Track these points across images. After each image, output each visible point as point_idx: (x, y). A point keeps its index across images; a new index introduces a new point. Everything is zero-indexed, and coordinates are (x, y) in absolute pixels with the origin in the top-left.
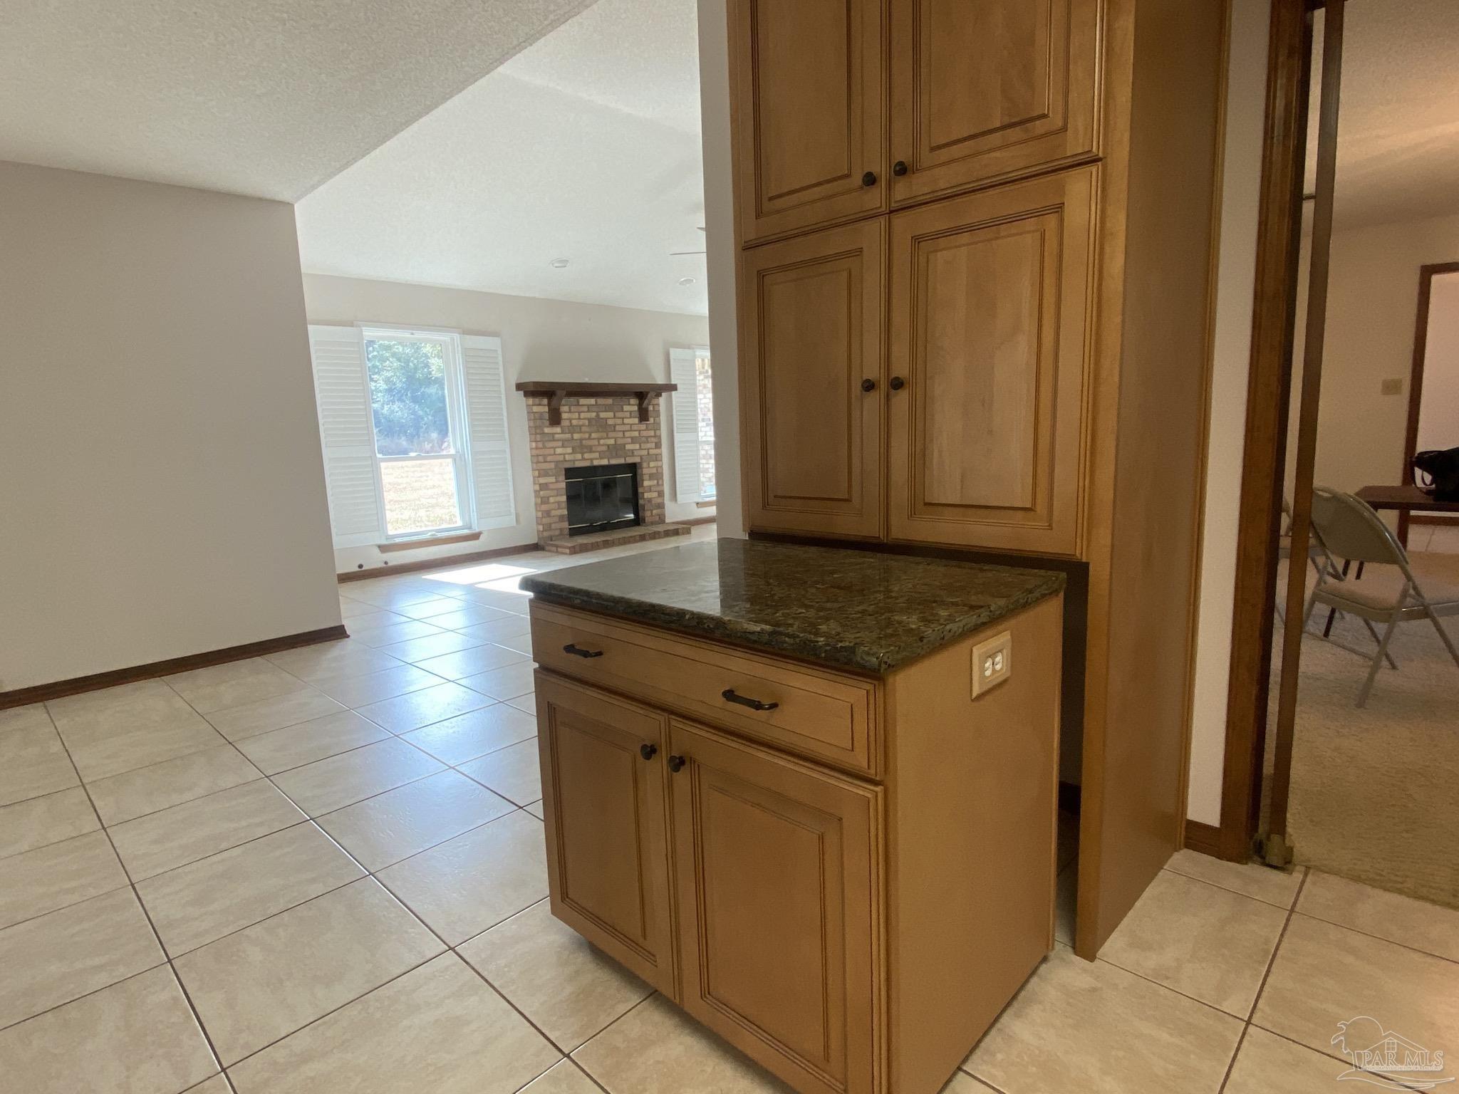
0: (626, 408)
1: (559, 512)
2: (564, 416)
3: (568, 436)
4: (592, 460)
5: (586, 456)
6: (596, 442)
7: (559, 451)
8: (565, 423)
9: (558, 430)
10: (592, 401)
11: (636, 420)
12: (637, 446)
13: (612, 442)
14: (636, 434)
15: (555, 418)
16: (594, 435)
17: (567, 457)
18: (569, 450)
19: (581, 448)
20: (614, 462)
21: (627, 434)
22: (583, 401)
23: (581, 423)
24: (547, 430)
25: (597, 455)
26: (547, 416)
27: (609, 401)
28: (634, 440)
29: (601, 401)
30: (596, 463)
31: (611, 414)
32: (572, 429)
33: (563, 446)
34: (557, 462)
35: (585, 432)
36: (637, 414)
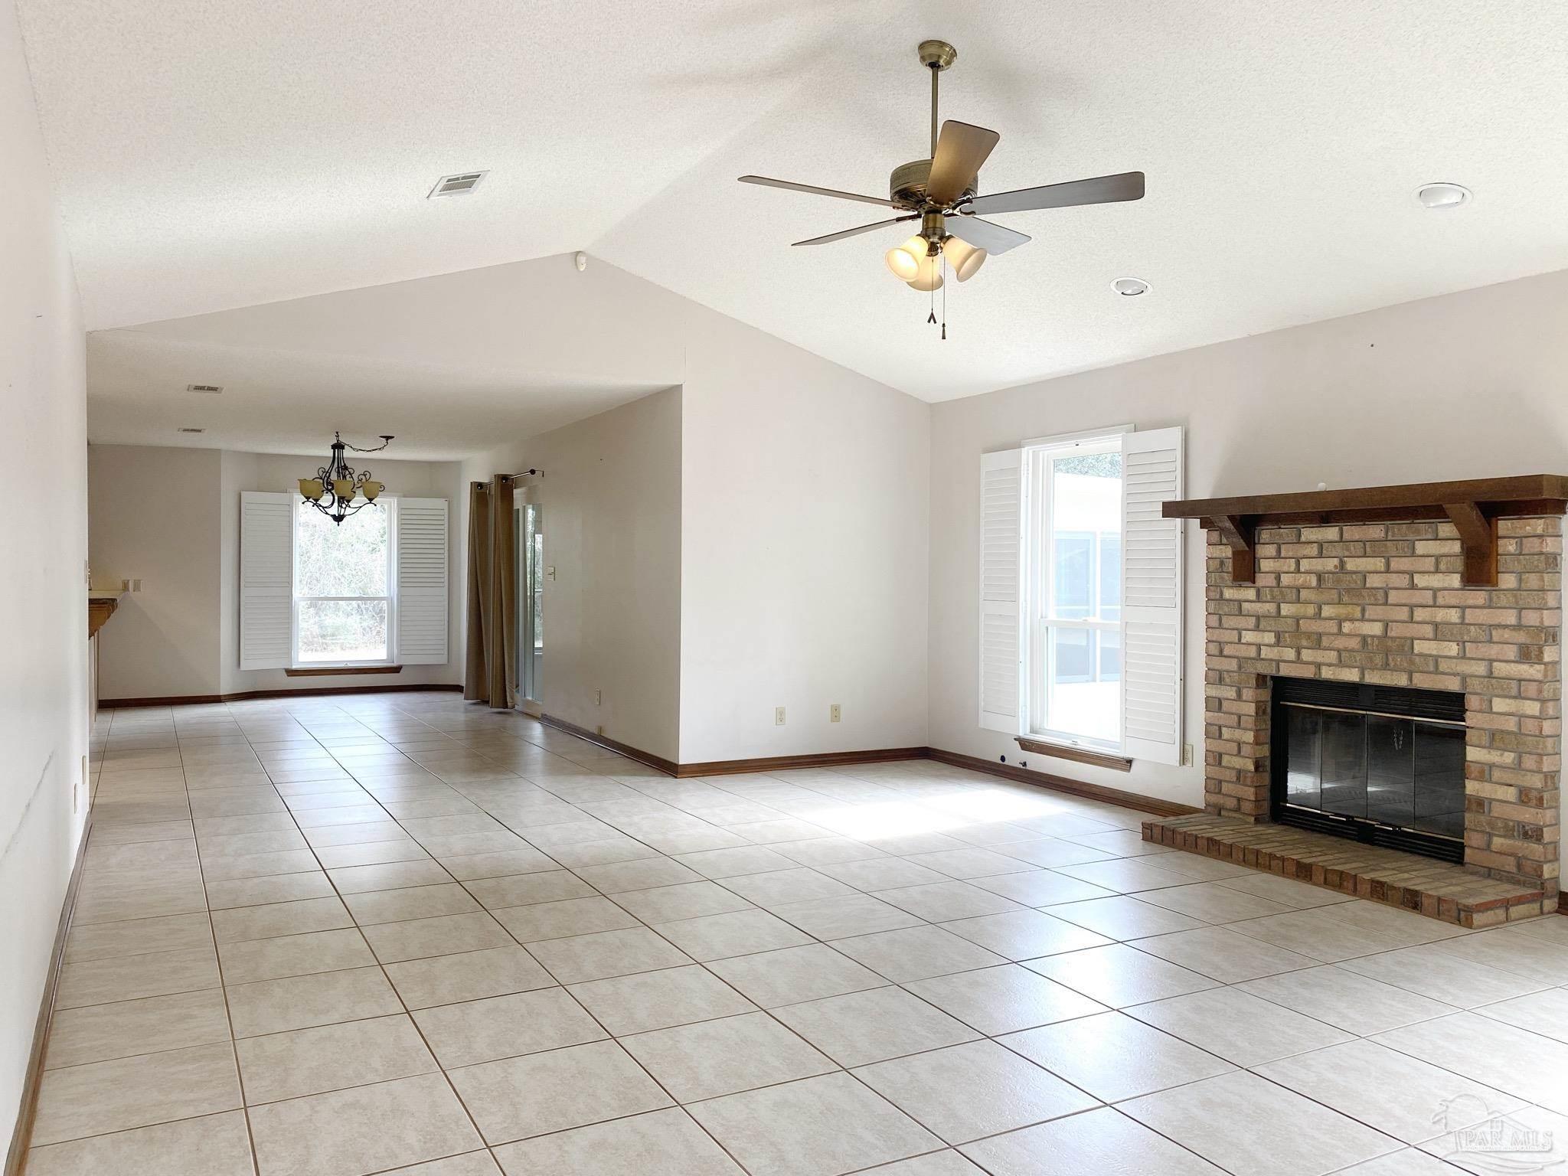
0: (1421, 547)
1: (1238, 763)
2: (1265, 565)
3: (1271, 607)
4: (1319, 666)
5: (1307, 654)
6: (1332, 627)
7: (1248, 637)
8: (1262, 580)
9: (1251, 594)
10: (1331, 533)
11: (1455, 580)
12: (1453, 649)
13: (1376, 629)
14: (1454, 616)
15: (1245, 569)
16: (1327, 611)
17: (1265, 653)
18: (1269, 638)
19: (1294, 635)
20: (1374, 678)
21: (1420, 614)
22: (1310, 533)
23: (1301, 579)
24: (1228, 593)
25: (1332, 656)
26: (1229, 566)
27: (1375, 531)
28: (1440, 631)
29: (1353, 532)
30: (1327, 674)
31: (1379, 563)
32: (1279, 594)
33: (1257, 628)
34: (1242, 661)
35: (1307, 602)
36: (1459, 564)
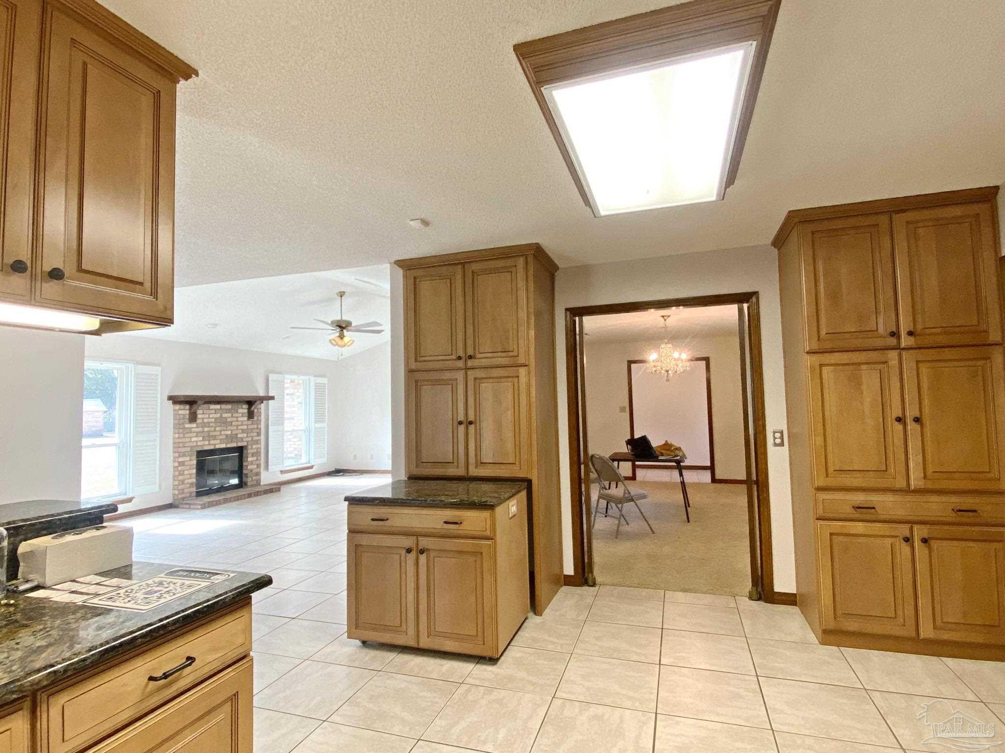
0: (240, 411)
1: (190, 481)
2: (199, 416)
3: (200, 429)
4: (215, 445)
5: (212, 442)
6: (218, 433)
7: (194, 439)
8: (199, 421)
9: (194, 425)
10: (218, 407)
11: (246, 419)
12: (245, 435)
13: (229, 432)
14: (245, 427)
15: (193, 418)
16: (218, 429)
17: (199, 444)
18: (201, 439)
19: (209, 437)
20: (229, 446)
21: (239, 427)
22: (213, 407)
23: (210, 420)
24: (188, 426)
25: (218, 442)
26: (187, 417)
27: (229, 406)
28: (243, 431)
29: (224, 406)
30: (217, 447)
31: (230, 415)
32: (204, 425)
33: (197, 436)
34: (192, 447)
35: (212, 427)
36: (247, 415)
